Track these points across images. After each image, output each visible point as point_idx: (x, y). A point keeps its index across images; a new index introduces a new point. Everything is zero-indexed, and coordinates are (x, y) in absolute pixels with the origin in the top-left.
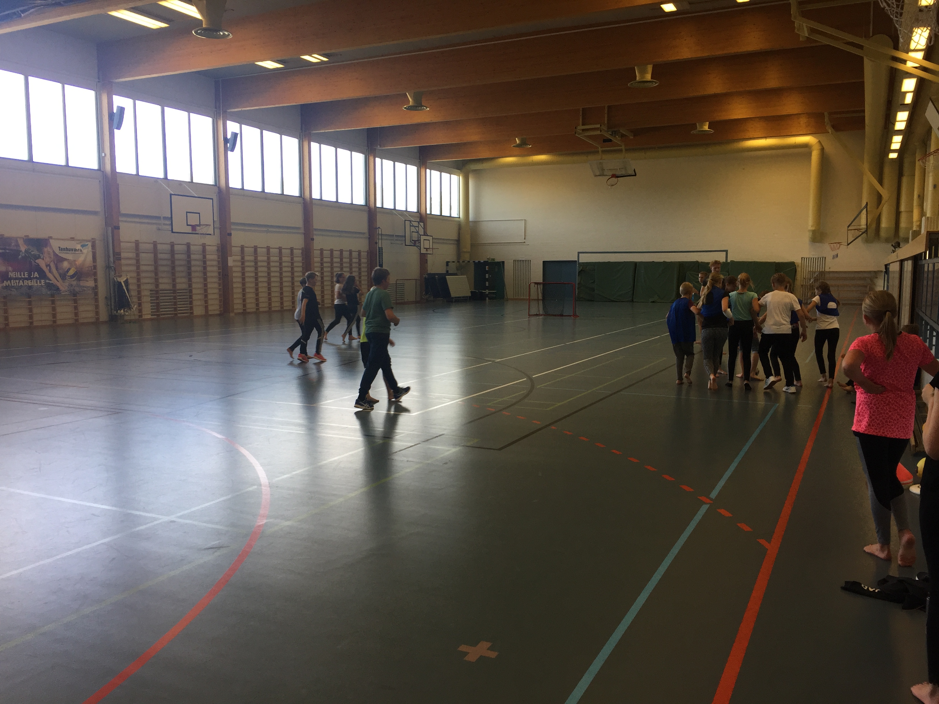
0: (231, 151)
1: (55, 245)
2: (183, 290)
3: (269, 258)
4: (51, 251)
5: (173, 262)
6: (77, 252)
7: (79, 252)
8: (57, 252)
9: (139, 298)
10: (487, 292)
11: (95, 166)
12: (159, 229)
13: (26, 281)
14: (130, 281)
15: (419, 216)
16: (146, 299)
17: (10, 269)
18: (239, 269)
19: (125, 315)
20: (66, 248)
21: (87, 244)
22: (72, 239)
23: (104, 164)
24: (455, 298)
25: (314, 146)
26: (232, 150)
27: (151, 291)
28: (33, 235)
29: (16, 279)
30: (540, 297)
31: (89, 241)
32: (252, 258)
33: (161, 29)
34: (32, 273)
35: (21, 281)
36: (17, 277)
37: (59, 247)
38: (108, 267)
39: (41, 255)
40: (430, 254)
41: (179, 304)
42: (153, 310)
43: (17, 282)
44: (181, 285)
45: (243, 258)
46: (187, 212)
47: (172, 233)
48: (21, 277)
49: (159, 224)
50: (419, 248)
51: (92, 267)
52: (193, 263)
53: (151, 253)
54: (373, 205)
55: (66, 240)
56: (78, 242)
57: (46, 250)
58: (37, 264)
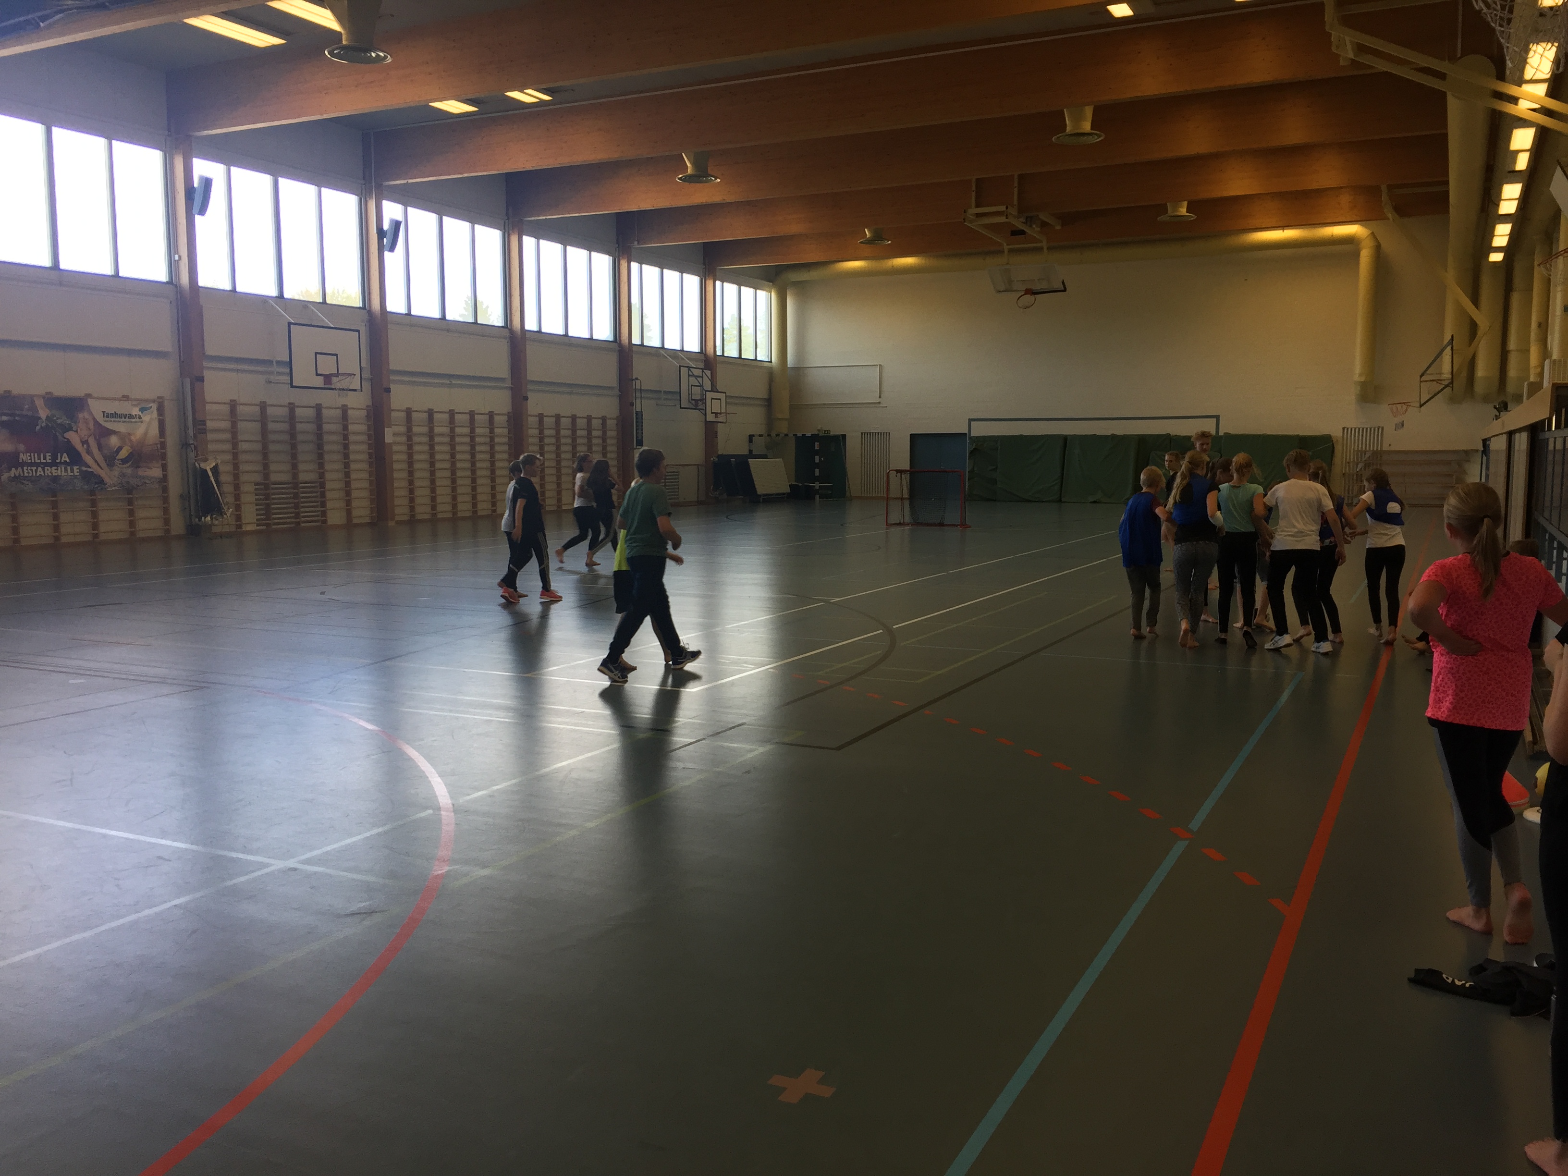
0: (389, 251)
1: (97, 408)
2: (310, 483)
3: (452, 430)
4: (90, 419)
5: (292, 436)
6: (134, 420)
7: (125, 420)
8: (99, 417)
9: (237, 497)
10: (817, 485)
11: (164, 277)
12: (269, 382)
13: (48, 468)
14: (222, 468)
15: (703, 359)
16: (249, 498)
17: (22, 447)
18: (404, 448)
19: (213, 524)
20: (115, 412)
21: (150, 406)
22: (126, 398)
23: (178, 274)
24: (764, 495)
25: (529, 242)
26: (392, 249)
27: (257, 484)
28: (61, 391)
29: (31, 464)
30: (906, 495)
31: (154, 403)
32: (425, 430)
33: (274, 47)
34: (59, 454)
35: (40, 469)
36: (33, 461)
37: (104, 412)
38: (185, 445)
39: (73, 424)
40: (722, 423)
41: (303, 507)
42: (259, 517)
43: (34, 470)
44: (307, 475)
45: (409, 429)
46: (316, 353)
47: (291, 387)
48: (39, 461)
49: (271, 373)
50: (703, 412)
51: (159, 446)
52: (326, 438)
53: (257, 421)
54: (627, 341)
55: (115, 399)
56: (135, 403)
57: (81, 416)
58: (66, 440)
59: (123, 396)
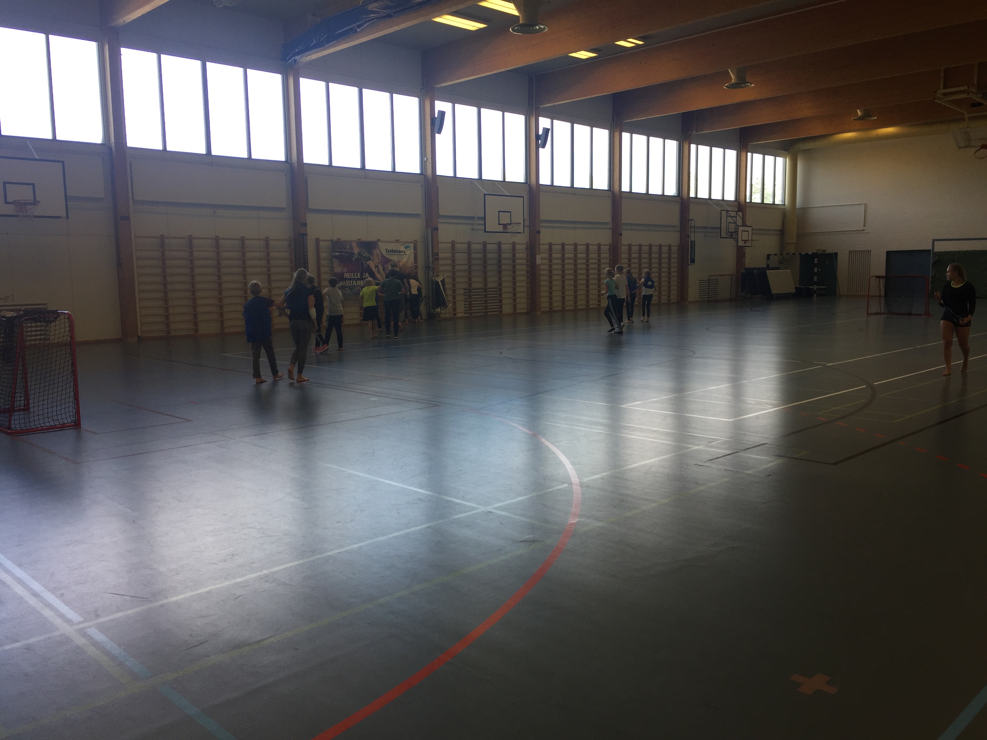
0: (542, 148)
1: (383, 247)
2: (494, 288)
3: (576, 255)
4: (380, 253)
5: (485, 261)
6: (401, 254)
7: (397, 254)
8: (384, 253)
9: (454, 297)
10: (815, 287)
11: (418, 171)
12: (473, 230)
14: (447, 281)
15: (737, 205)
16: (460, 298)
17: (345, 270)
18: (547, 267)
19: (441, 313)
20: (392, 250)
21: (410, 245)
22: (397, 241)
23: (426, 168)
24: (776, 294)
25: (626, 136)
26: (544, 146)
27: (465, 289)
28: (364, 238)
29: (349, 279)
30: (883, 293)
31: (412, 243)
32: (559, 256)
33: (480, 30)
35: (355, 282)
36: (351, 277)
37: (386, 249)
38: (427, 267)
39: (371, 257)
40: (749, 246)
41: (490, 303)
42: (466, 309)
43: (351, 283)
44: (492, 283)
45: (550, 255)
46: (499, 212)
47: (485, 232)
48: (354, 277)
49: (474, 224)
50: (736, 240)
51: (414, 268)
52: (503, 262)
53: (466, 253)
54: (686, 196)
55: (391, 242)
56: (402, 244)
57: (375, 252)
58: (368, 266)
59: (397, 240)
